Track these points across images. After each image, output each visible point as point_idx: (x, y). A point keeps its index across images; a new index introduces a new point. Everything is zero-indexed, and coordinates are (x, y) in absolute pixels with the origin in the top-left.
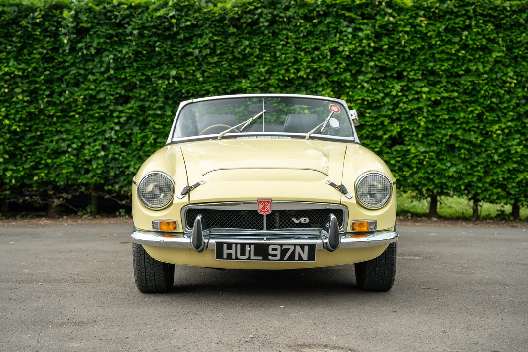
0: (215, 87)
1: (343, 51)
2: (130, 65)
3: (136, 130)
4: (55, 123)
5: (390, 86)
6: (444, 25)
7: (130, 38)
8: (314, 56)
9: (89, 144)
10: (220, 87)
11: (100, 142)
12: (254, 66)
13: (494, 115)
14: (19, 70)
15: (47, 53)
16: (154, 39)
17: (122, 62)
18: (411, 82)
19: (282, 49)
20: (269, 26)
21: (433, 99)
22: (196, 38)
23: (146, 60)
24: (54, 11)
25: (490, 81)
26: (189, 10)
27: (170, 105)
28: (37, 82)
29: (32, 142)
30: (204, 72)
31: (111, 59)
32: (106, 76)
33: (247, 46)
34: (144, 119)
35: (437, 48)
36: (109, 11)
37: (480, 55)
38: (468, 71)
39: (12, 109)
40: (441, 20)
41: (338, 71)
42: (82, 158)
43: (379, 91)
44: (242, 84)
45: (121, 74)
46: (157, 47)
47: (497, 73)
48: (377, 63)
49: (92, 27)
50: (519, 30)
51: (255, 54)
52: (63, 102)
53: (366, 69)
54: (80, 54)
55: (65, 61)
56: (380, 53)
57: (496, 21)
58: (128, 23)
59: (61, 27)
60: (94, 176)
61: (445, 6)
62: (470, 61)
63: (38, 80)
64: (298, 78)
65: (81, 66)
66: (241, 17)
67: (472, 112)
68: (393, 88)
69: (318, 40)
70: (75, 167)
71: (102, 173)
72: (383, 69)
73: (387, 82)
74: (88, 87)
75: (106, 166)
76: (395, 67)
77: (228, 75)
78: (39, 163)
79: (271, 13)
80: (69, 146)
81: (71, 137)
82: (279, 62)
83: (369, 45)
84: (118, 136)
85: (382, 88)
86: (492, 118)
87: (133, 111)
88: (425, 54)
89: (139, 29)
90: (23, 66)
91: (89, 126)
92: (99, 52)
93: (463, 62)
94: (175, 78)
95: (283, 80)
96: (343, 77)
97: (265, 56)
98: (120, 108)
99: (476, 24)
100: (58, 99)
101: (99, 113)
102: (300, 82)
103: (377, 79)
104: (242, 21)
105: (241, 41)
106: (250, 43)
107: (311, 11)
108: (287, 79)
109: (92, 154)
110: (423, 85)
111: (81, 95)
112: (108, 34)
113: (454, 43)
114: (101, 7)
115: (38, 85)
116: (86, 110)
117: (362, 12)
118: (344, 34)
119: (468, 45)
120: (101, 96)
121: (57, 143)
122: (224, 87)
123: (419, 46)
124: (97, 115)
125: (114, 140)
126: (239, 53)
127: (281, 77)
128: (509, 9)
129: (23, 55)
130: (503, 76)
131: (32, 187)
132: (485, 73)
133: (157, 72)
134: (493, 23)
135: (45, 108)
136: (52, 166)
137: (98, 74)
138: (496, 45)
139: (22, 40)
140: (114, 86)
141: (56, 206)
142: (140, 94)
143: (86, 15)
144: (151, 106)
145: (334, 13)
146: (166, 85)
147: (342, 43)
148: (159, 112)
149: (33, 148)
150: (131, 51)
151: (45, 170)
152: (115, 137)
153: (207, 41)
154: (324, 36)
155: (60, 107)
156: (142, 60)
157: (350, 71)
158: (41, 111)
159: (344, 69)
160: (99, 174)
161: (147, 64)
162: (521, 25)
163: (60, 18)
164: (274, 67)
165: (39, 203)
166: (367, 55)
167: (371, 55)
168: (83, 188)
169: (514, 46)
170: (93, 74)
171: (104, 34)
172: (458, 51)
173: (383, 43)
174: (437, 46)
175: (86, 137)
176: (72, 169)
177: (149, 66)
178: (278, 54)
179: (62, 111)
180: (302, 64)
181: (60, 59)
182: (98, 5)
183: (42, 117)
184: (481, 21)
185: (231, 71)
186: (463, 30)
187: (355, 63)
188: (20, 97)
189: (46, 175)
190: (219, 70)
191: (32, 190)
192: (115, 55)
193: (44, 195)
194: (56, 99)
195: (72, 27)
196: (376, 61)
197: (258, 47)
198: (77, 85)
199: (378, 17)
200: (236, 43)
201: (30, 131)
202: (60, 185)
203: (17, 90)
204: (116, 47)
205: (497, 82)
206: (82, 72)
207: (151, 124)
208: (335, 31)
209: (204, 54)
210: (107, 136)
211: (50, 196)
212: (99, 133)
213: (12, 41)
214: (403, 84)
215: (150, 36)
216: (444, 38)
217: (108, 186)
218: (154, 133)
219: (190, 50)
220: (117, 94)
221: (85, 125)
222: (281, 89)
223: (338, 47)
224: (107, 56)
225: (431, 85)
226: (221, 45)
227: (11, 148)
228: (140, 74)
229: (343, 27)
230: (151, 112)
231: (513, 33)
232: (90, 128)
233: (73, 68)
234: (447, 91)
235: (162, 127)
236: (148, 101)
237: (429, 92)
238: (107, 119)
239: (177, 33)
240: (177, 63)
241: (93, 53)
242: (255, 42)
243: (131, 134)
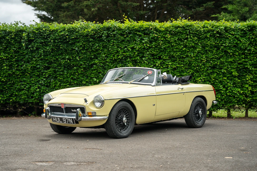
0: (84, 63)
1: (136, 48)
2: (50, 54)
3: (52, 80)
4: (19, 78)
5: (156, 62)
6: (177, 37)
7: (50, 43)
8: (125, 50)
9: (33, 86)
10: (86, 62)
11: (38, 85)
12: (100, 54)
13: (198, 74)
14: (5, 56)
15: (16, 50)
16: (60, 43)
17: (47, 53)
18: (164, 60)
19: (112, 47)
20: (106, 38)
21: (173, 67)
22: (77, 43)
23: (56, 52)
24: (19, 33)
25: (196, 60)
26: (74, 32)
27: (66, 70)
28: (12, 61)
29: (10, 86)
30: (80, 56)
31: (42, 52)
32: (40, 58)
33: (97, 46)
34: (55, 76)
35: (175, 47)
36: (42, 33)
37: (192, 50)
38: (187, 56)
39: (2, 72)
40: (176, 35)
41: (134, 56)
42: (30, 92)
43: (151, 64)
44: (95, 61)
45: (46, 58)
46: (61, 47)
47: (199, 57)
48: (150, 53)
49: (35, 39)
50: (207, 40)
51: (101, 50)
52: (23, 69)
53: (146, 55)
54: (29, 50)
55: (23, 53)
56: (152, 49)
57: (198, 36)
58: (49, 37)
59: (22, 39)
60: (35, 99)
61: (178, 30)
62: (188, 52)
63: (12, 60)
64: (118, 59)
65: (30, 54)
66: (95, 34)
67: (189, 72)
68: (157, 63)
69: (126, 44)
70: (27, 96)
71: (38, 98)
72: (153, 55)
73: (154, 60)
74: (33, 63)
75: (40, 95)
76: (158, 54)
77: (89, 58)
78: (12, 94)
79: (107, 33)
80: (25, 87)
81: (26, 83)
82: (111, 52)
83: (147, 46)
84: (45, 83)
85: (152, 63)
86: (198, 75)
87: (51, 72)
88: (170, 49)
89: (53, 40)
90: (7, 55)
91: (33, 79)
92: (38, 49)
93: (185, 52)
94: (68, 59)
95: (112, 60)
96: (136, 58)
97: (105, 50)
98: (46, 71)
99: (190, 37)
100: (21, 68)
101: (37, 73)
102: (119, 60)
103: (150, 59)
104: (95, 36)
105: (95, 44)
106: (98, 45)
107: (123, 32)
108: (113, 59)
109: (34, 90)
110: (169, 61)
111: (30, 66)
112: (41, 42)
113: (181, 45)
114: (38, 31)
115: (12, 63)
116: (32, 72)
117: (144, 32)
118: (137, 41)
119: (187, 46)
120: (38, 66)
121: (20, 86)
122: (88, 63)
123: (167, 46)
124: (36, 74)
125: (43, 84)
126: (94, 49)
127: (111, 59)
128: (202, 31)
129: (7, 51)
130: (201, 58)
131: (10, 104)
132: (194, 57)
133: (61, 57)
134: (197, 37)
135: (15, 72)
136: (18, 95)
137: (37, 58)
138: (198, 46)
139: (6, 45)
140: (43, 63)
141: (20, 112)
142: (54, 66)
143: (32, 34)
144: (58, 70)
145: (133, 33)
146: (64, 62)
147: (136, 45)
148: (61, 73)
149: (10, 88)
150: (50, 49)
151: (15, 97)
152: (44, 83)
153: (81, 44)
154: (129, 42)
155: (21, 71)
156: (55, 52)
157: (140, 56)
158: (14, 73)
159: (137, 55)
160: (37, 98)
161: (57, 54)
162: (208, 38)
163: (22, 35)
164: (109, 54)
165: (13, 111)
166: (146, 50)
167: (148, 49)
168: (31, 104)
169: (205, 46)
170: (35, 58)
171: (39, 42)
172: (183, 48)
173: (153, 45)
174: (175, 46)
175: (32, 83)
176: (26, 97)
177: (58, 54)
178: (110, 49)
179: (22, 73)
180: (120, 53)
181: (21, 52)
182: (37, 30)
183: (14, 76)
184: (192, 36)
185: (91, 56)
186: (185, 39)
187: (141, 53)
188: (5, 67)
189: (15, 99)
190: (86, 56)
191: (10, 105)
192: (44, 50)
193: (15, 108)
194: (19, 68)
195: (26, 39)
196: (150, 52)
197: (102, 46)
198: (28, 62)
199: (151, 34)
200: (93, 45)
201: (9, 81)
202: (21, 103)
203: (4, 65)
204: (44, 47)
205: (199, 61)
206: (30, 57)
207: (58, 78)
208: (133, 40)
209: (80, 49)
210: (40, 83)
211: (17, 108)
212: (37, 82)
213: (2, 45)
214: (161, 61)
215: (58, 42)
216: (177, 42)
217: (41, 103)
218: (59, 81)
219: (74, 48)
220: (45, 65)
221: (32, 78)
222: (112, 63)
223: (134, 46)
224: (41, 50)
225: (173, 61)
226: (87, 46)
227: (1, 88)
228: (54, 58)
229: (137, 38)
230: (58, 73)
231: (205, 41)
232: (34, 80)
233: (27, 55)
234: (179, 64)
235: (62, 79)
236: (57, 68)
237: (172, 64)
238: (40, 76)
239: (69, 41)
240: (69, 53)
241: (35, 49)
242: (100, 44)
243: (50, 82)
